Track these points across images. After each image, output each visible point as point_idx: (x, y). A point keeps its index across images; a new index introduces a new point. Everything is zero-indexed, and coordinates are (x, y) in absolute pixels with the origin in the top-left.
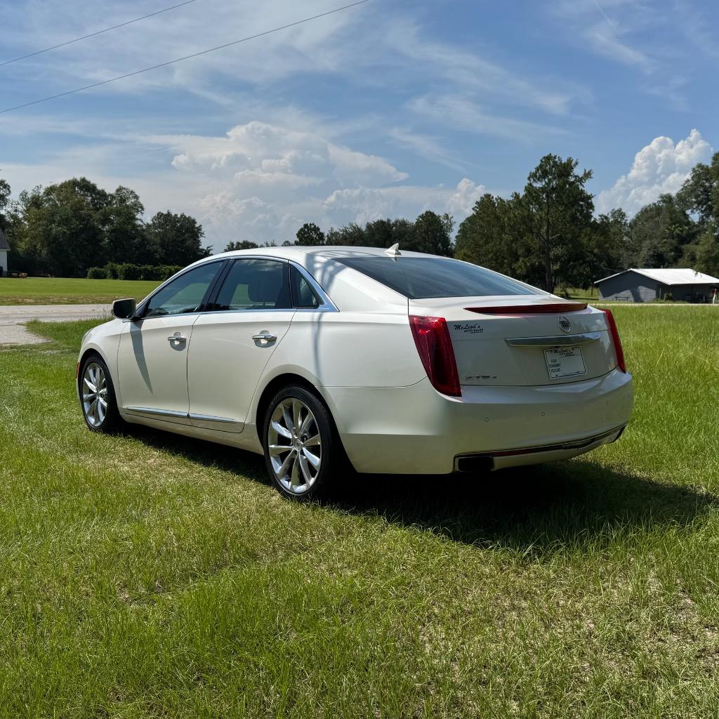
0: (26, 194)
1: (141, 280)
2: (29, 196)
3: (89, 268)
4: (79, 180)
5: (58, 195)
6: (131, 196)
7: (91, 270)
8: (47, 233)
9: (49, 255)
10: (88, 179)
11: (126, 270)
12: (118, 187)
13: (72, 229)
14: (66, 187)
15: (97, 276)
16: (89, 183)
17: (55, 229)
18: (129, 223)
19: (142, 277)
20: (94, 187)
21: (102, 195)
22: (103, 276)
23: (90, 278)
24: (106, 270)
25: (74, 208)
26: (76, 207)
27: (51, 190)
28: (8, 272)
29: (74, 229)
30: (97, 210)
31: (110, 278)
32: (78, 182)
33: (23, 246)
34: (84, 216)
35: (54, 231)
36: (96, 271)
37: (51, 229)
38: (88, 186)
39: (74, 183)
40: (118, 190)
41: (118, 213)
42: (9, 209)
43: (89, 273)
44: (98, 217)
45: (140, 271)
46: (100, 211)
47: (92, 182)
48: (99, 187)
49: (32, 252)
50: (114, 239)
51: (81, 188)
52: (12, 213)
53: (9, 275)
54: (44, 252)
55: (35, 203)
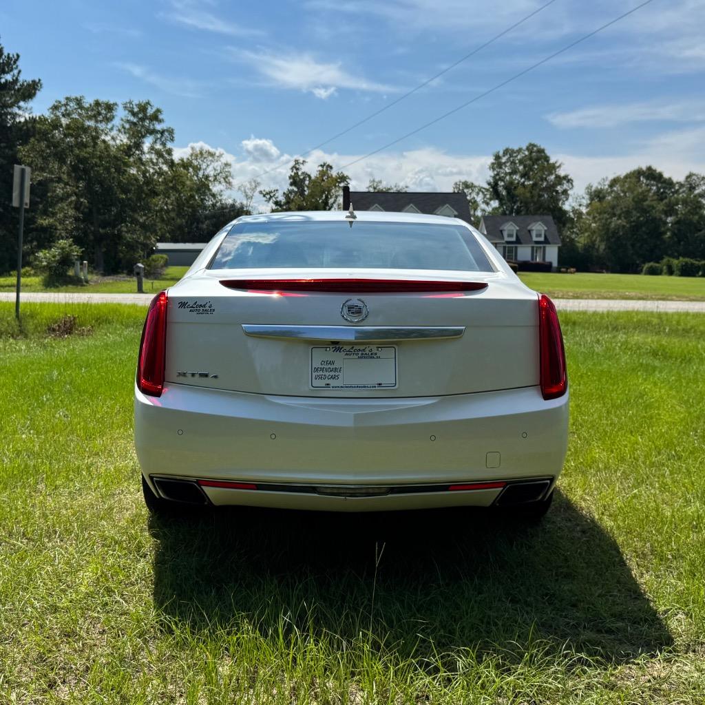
0: (592, 187)
1: (700, 276)
2: (593, 189)
3: (644, 263)
4: (644, 169)
5: (622, 186)
6: (702, 182)
7: (646, 266)
8: (606, 227)
9: (607, 250)
10: (654, 167)
11: (682, 266)
12: (687, 173)
13: (631, 222)
14: (630, 178)
15: (653, 272)
16: (655, 171)
17: (615, 222)
18: (697, 213)
19: (700, 273)
20: (660, 175)
21: (669, 183)
22: (659, 271)
23: (646, 274)
24: (663, 264)
25: (636, 199)
26: (638, 198)
27: (614, 182)
28: (557, 268)
29: (634, 221)
30: (662, 200)
31: (666, 274)
32: (643, 171)
33: (583, 242)
34: (645, 207)
35: (613, 225)
36: (651, 267)
37: (610, 223)
38: (653, 175)
39: (638, 173)
40: (688, 177)
41: (685, 202)
42: (573, 204)
43: (644, 269)
44: (661, 209)
45: (699, 266)
46: (664, 201)
47: (659, 170)
48: (666, 175)
49: (590, 247)
50: (676, 231)
51: (647, 178)
52: (577, 207)
53: (558, 271)
54: (602, 247)
55: (597, 196)
